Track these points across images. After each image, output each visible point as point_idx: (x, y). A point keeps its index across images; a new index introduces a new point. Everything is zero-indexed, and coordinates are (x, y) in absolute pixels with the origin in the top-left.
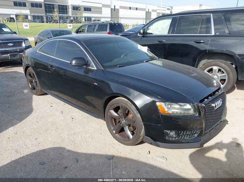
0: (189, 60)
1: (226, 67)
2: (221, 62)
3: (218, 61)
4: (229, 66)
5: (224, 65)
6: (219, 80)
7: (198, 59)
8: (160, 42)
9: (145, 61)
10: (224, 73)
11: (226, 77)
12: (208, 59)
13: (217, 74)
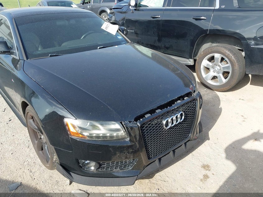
0: (186, 44)
1: (231, 55)
2: (225, 48)
3: (221, 47)
4: (234, 54)
5: (228, 52)
6: (222, 72)
7: (197, 42)
8: (153, 18)
9: (98, 48)
10: (227, 63)
11: (230, 69)
12: (213, 42)
13: (220, 64)
